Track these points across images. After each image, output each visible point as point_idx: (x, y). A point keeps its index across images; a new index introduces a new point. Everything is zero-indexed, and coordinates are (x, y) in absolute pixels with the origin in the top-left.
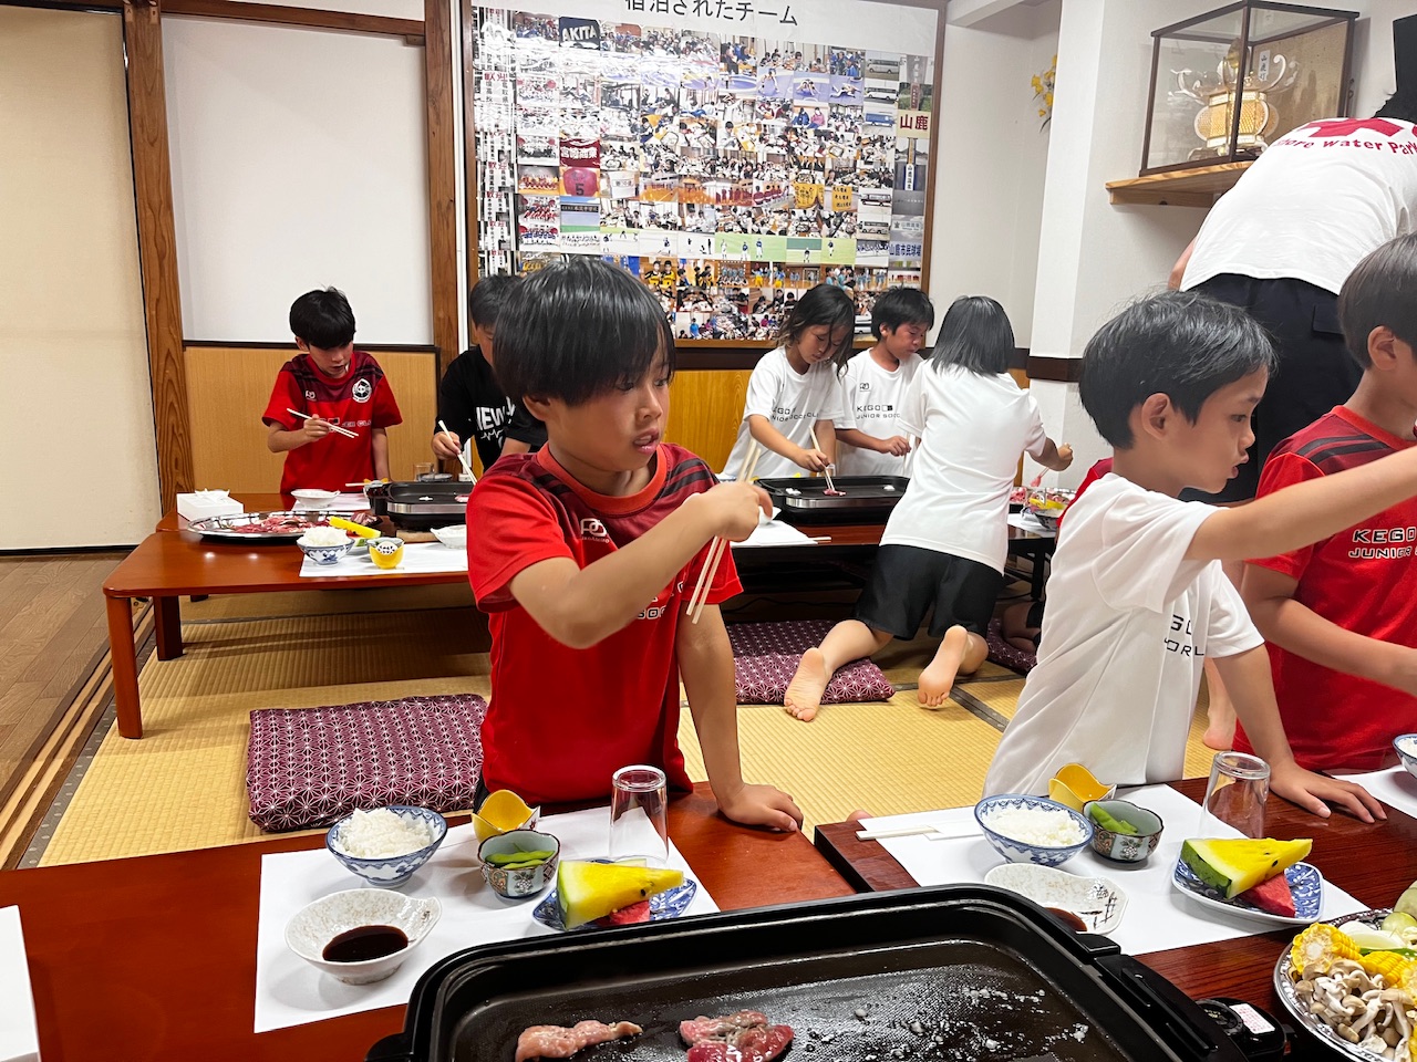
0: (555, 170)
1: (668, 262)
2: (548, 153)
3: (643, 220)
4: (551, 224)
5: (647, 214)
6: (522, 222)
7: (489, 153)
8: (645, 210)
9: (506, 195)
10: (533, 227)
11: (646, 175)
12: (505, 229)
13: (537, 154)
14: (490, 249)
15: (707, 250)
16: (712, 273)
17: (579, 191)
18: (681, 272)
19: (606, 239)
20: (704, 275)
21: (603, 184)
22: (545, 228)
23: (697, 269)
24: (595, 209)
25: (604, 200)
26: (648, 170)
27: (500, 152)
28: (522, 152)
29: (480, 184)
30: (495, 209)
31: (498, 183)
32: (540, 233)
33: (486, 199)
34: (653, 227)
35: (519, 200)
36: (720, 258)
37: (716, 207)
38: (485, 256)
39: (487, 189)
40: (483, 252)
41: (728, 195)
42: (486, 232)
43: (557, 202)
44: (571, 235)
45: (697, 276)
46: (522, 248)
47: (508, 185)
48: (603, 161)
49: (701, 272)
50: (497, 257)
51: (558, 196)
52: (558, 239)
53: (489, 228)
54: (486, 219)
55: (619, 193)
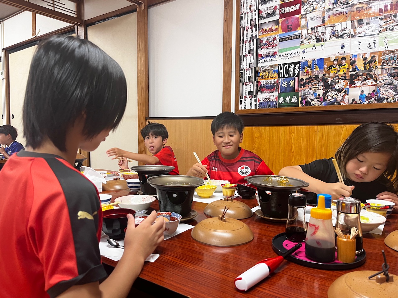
0: (277, 22)
1: (344, 58)
2: (274, 14)
3: (327, 37)
4: (276, 49)
5: (330, 32)
6: (260, 52)
7: (246, 23)
8: (329, 31)
9: (253, 41)
10: (265, 53)
11: (329, 10)
12: (252, 57)
13: (268, 16)
14: (245, 68)
15: (373, 46)
16: (377, 60)
18: (353, 63)
19: (304, 52)
21: (303, 22)
22: (271, 53)
23: (365, 59)
24: (298, 37)
25: (303, 31)
26: (331, 7)
27: (251, 20)
28: (261, 17)
29: (242, 38)
30: (248, 48)
31: (249, 36)
32: (268, 56)
33: (244, 44)
34: (334, 39)
35: (259, 41)
37: (380, 17)
38: (243, 72)
39: (245, 40)
40: (242, 70)
42: (244, 60)
43: (278, 38)
44: (284, 53)
46: (260, 65)
47: (254, 35)
48: (303, 10)
49: (368, 60)
50: (248, 71)
51: (279, 34)
52: (277, 57)
53: (245, 58)
54: (244, 54)
55: (312, 25)
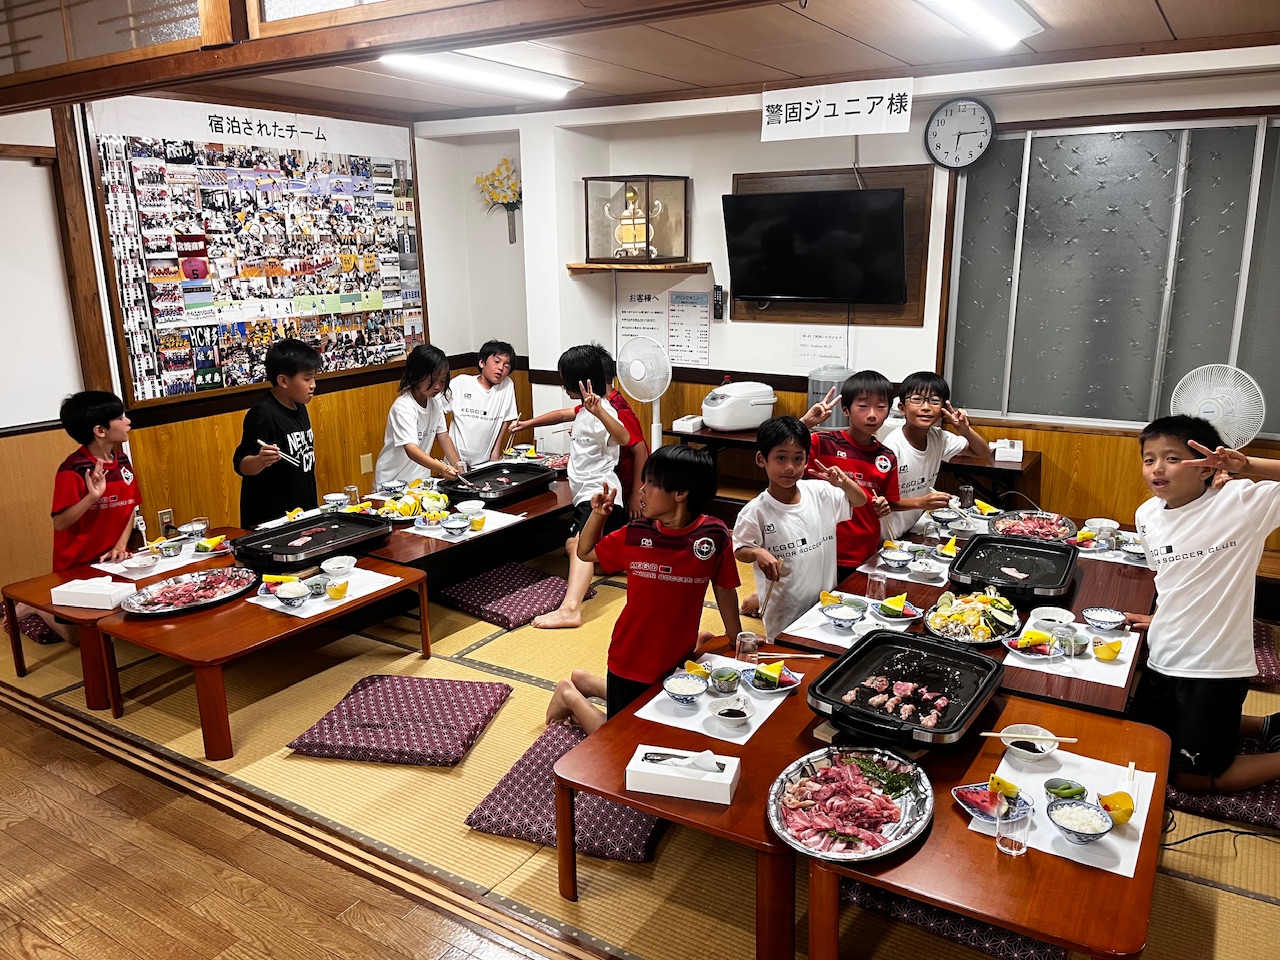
0: (174, 261)
1: (265, 324)
2: (168, 248)
3: (244, 293)
4: (178, 304)
5: (246, 288)
6: (155, 305)
7: (122, 253)
8: (244, 286)
9: (140, 286)
10: (164, 308)
11: (241, 258)
12: (143, 312)
13: (160, 249)
14: (133, 330)
15: (289, 311)
16: (295, 327)
17: (195, 275)
18: (275, 329)
19: (220, 311)
20: (290, 329)
21: (211, 268)
22: (173, 308)
23: (285, 326)
24: (208, 289)
25: (214, 280)
26: (242, 255)
27: (131, 251)
28: (148, 249)
29: (118, 277)
30: (133, 298)
31: (132, 275)
32: (169, 312)
33: (125, 290)
34: (252, 297)
35: (150, 288)
36: (298, 314)
37: (292, 277)
38: (130, 336)
39: (124, 281)
40: (127, 334)
41: (298, 268)
42: (127, 317)
43: (180, 286)
44: (193, 310)
45: (286, 331)
46: (158, 326)
47: (140, 276)
48: (209, 251)
49: (288, 326)
50: (139, 336)
51: (180, 281)
52: (184, 316)
53: (130, 313)
54: (127, 306)
55: (225, 274)
